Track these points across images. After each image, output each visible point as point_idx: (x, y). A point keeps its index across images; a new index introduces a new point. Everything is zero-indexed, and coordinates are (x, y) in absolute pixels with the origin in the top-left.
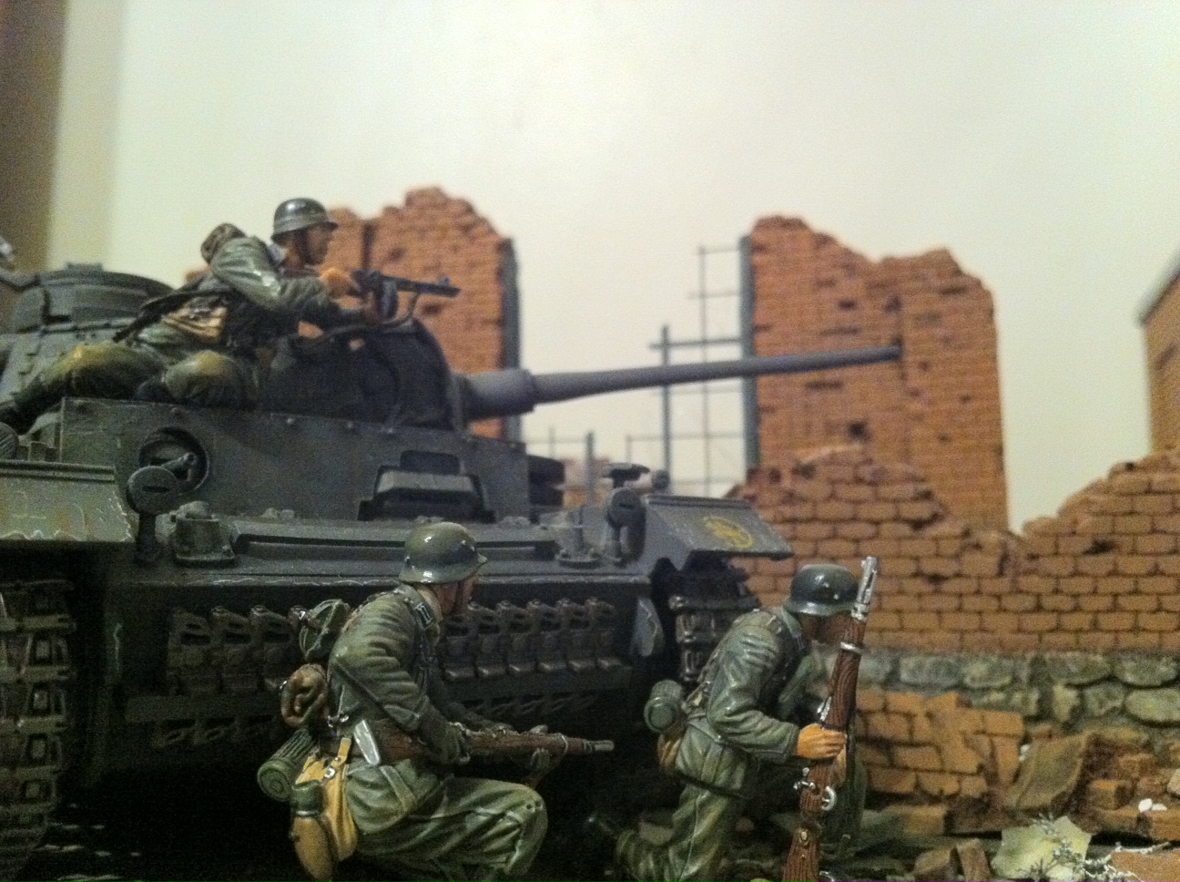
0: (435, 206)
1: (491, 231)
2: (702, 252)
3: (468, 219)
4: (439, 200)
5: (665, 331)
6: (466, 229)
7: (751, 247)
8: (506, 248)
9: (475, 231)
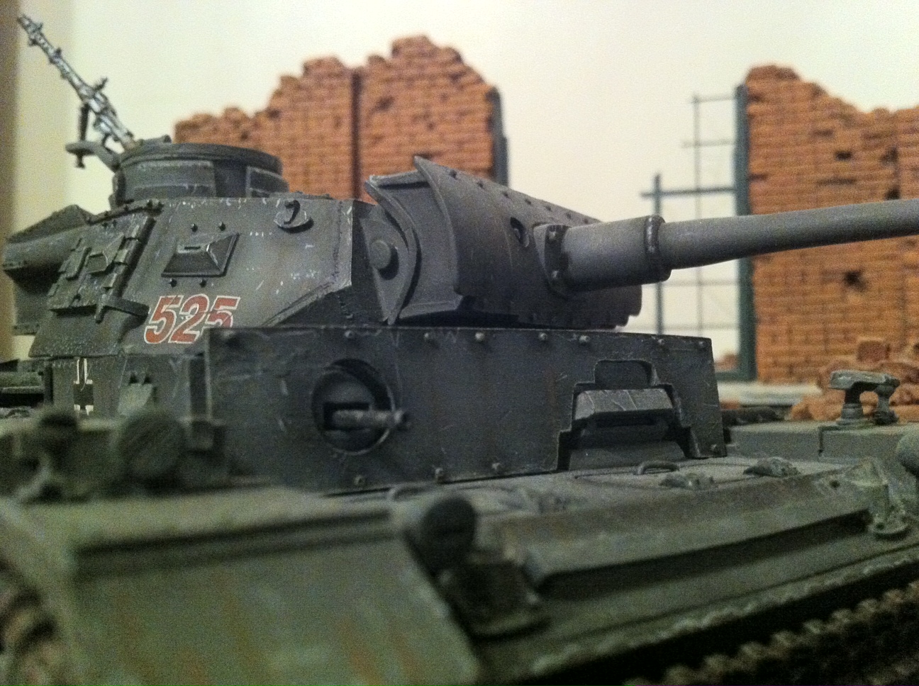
0: (423, 55)
1: (479, 80)
2: (697, 101)
3: (455, 68)
4: (427, 49)
5: (657, 180)
6: (455, 77)
7: (746, 96)
8: (493, 97)
9: (464, 80)
